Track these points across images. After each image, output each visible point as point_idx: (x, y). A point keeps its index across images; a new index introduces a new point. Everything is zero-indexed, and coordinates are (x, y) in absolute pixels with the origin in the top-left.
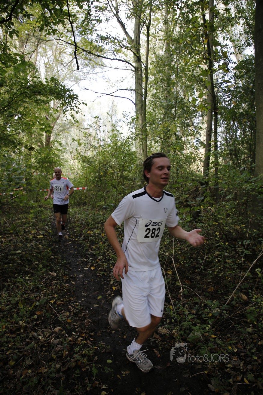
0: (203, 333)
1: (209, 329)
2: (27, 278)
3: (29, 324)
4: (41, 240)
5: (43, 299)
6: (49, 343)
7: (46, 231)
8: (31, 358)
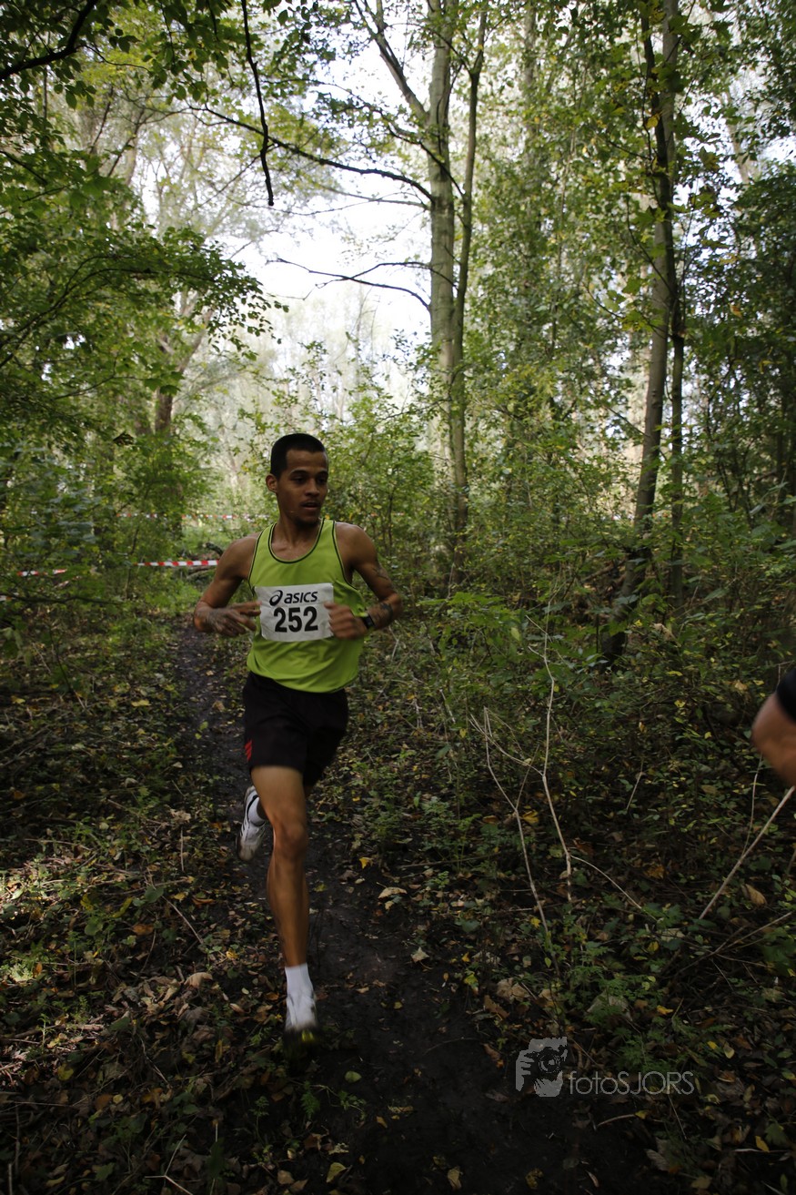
0: (632, 998)
1: (654, 988)
2: (104, 826)
3: (112, 961)
4: (144, 715)
5: (153, 889)
6: (173, 1017)
7: (157, 687)
8: (121, 1060)
